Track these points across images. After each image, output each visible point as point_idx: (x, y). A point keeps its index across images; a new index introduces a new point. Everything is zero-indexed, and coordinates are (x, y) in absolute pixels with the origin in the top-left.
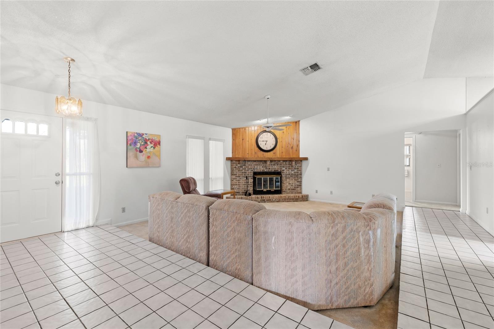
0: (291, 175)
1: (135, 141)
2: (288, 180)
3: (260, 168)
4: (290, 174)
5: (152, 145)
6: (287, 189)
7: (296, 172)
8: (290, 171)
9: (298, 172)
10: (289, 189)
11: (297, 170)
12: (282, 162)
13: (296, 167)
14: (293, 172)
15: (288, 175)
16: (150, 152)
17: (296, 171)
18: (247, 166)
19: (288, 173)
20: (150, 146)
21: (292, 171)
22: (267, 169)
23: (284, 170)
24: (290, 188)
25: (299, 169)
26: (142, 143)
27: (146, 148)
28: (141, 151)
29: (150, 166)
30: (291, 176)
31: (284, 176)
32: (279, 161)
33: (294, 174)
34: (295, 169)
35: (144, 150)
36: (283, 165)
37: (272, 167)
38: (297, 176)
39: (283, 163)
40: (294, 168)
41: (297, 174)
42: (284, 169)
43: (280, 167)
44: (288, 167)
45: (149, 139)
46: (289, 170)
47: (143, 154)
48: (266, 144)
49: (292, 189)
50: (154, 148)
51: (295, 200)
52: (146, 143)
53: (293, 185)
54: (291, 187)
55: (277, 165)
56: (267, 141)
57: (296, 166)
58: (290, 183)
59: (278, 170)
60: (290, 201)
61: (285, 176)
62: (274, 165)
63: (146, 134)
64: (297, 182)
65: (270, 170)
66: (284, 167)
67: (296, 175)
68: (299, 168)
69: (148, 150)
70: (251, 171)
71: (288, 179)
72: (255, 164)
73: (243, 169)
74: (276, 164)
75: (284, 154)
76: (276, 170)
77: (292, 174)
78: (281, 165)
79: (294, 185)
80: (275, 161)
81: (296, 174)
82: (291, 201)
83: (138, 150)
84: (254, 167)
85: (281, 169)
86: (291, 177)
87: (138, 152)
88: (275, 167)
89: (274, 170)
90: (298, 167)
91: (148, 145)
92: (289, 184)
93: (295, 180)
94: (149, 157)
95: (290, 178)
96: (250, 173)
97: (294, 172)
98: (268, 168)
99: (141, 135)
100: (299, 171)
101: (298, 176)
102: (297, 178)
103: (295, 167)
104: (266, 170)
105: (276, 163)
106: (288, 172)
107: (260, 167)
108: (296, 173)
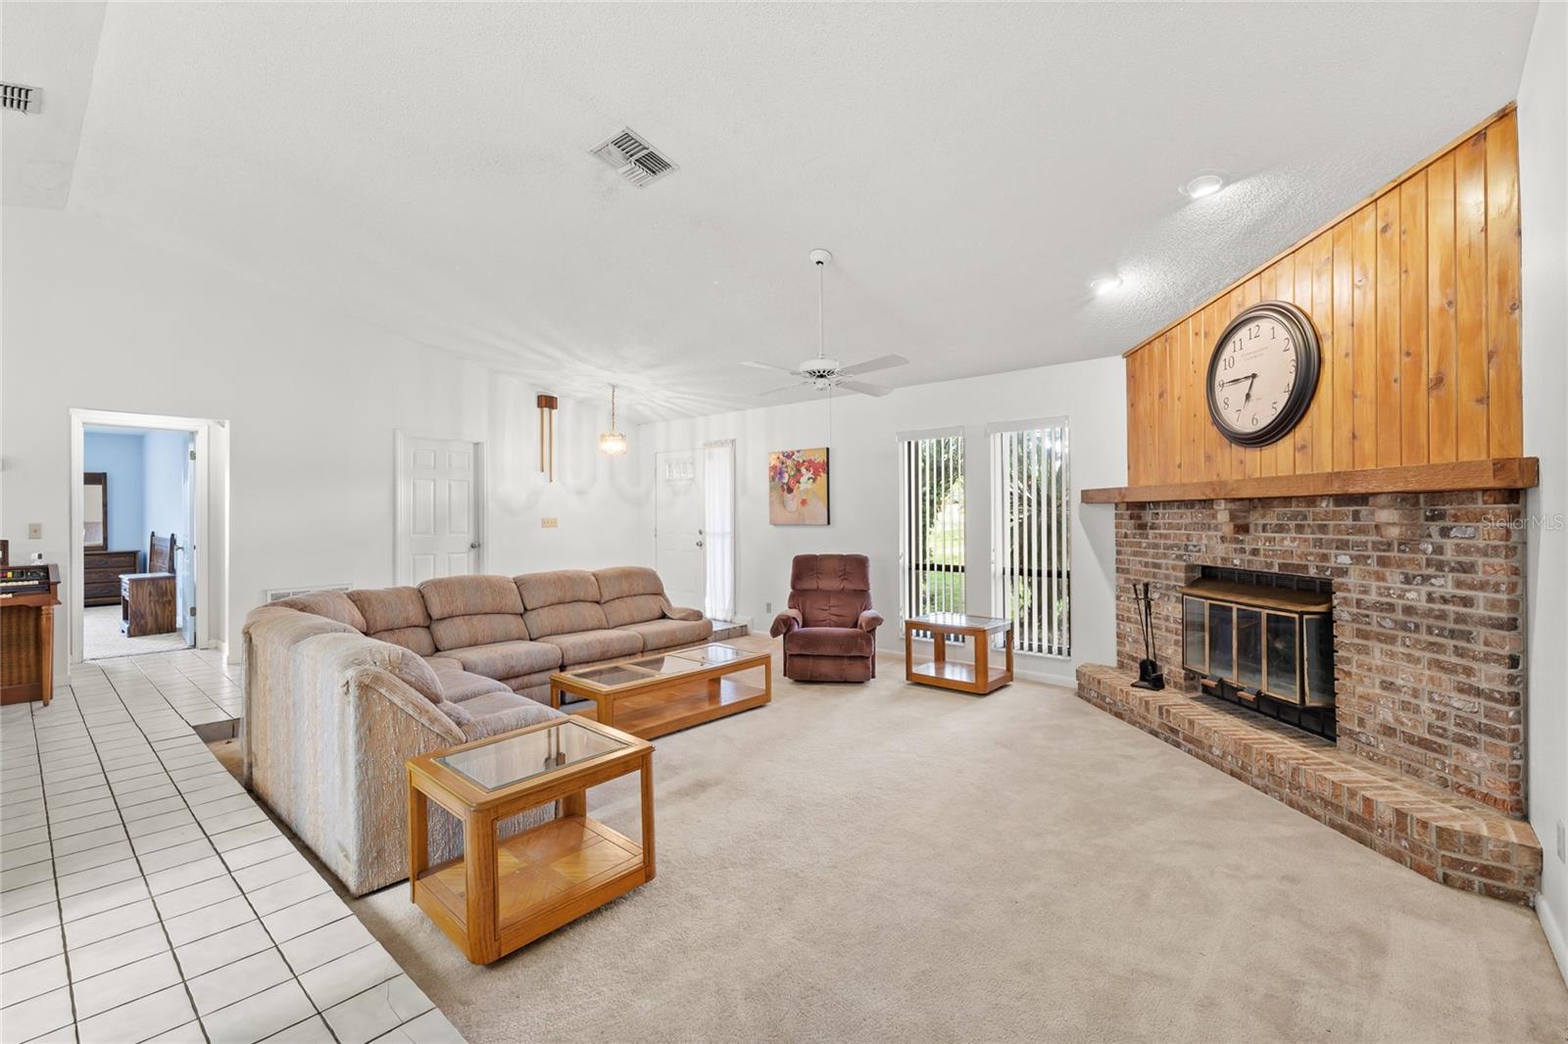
0: (1399, 616)
1: (781, 469)
2: (1377, 655)
3: (1213, 543)
4: (1391, 607)
5: (810, 475)
6: (1370, 722)
7: (1445, 600)
8: (1394, 578)
9: (1467, 602)
10: (1388, 731)
11: (1459, 584)
12: (1332, 508)
13: (1449, 555)
14: (1415, 596)
15: (1374, 614)
16: (806, 491)
17: (1445, 585)
18: (1162, 531)
19: (1373, 597)
20: (806, 475)
21: (1408, 580)
22: (1243, 551)
23: (1343, 572)
24: (1397, 720)
25: (1479, 576)
26: (792, 473)
27: (799, 482)
28: (790, 490)
29: (807, 522)
30: (1404, 627)
31: (1346, 616)
32: (1311, 500)
33: (1429, 613)
34: (1440, 566)
35: (796, 488)
36: (1338, 530)
37: (1271, 540)
38: (1453, 634)
39: (1335, 516)
40: (1429, 564)
41: (1460, 619)
42: (1344, 560)
43: (1319, 543)
44: (1376, 546)
45: (804, 462)
46: (1387, 572)
47: (794, 496)
48: (1248, 396)
49: (1410, 739)
50: (814, 480)
51: (1344, 821)
52: (799, 471)
53: (1417, 710)
54: (1404, 716)
55: (1300, 528)
56: (1254, 376)
57: (1449, 545)
58: (1399, 682)
59: (1306, 567)
60: (1305, 810)
61: (1355, 619)
62: (1280, 528)
63: (798, 451)
64: (1461, 689)
65: (1257, 565)
66: (1342, 545)
67: (1450, 625)
68: (1480, 560)
69: (802, 486)
70: (1179, 557)
71: (1376, 647)
72: (1189, 521)
73: (1149, 546)
74: (1292, 524)
75: (1368, 445)
76: (1298, 567)
77: (1408, 610)
78: (1323, 529)
79: (1425, 705)
80: (1286, 500)
81: (1443, 616)
82: (1316, 817)
83: (785, 487)
84: (1188, 538)
85: (1325, 557)
86: (1402, 634)
87: (785, 493)
88: (1286, 543)
89: (1281, 566)
90: (1459, 549)
91: (802, 476)
92: (1387, 686)
93: (1438, 665)
94: (804, 502)
95: (1392, 640)
96: (1174, 568)
97: (1430, 598)
98: (1248, 548)
99: (789, 456)
100: (1480, 596)
101: (1467, 636)
102: (1460, 652)
103: (1439, 550)
104: (1237, 562)
105: (1294, 517)
106: (1374, 584)
107: (1210, 538)
108: (1450, 608)
